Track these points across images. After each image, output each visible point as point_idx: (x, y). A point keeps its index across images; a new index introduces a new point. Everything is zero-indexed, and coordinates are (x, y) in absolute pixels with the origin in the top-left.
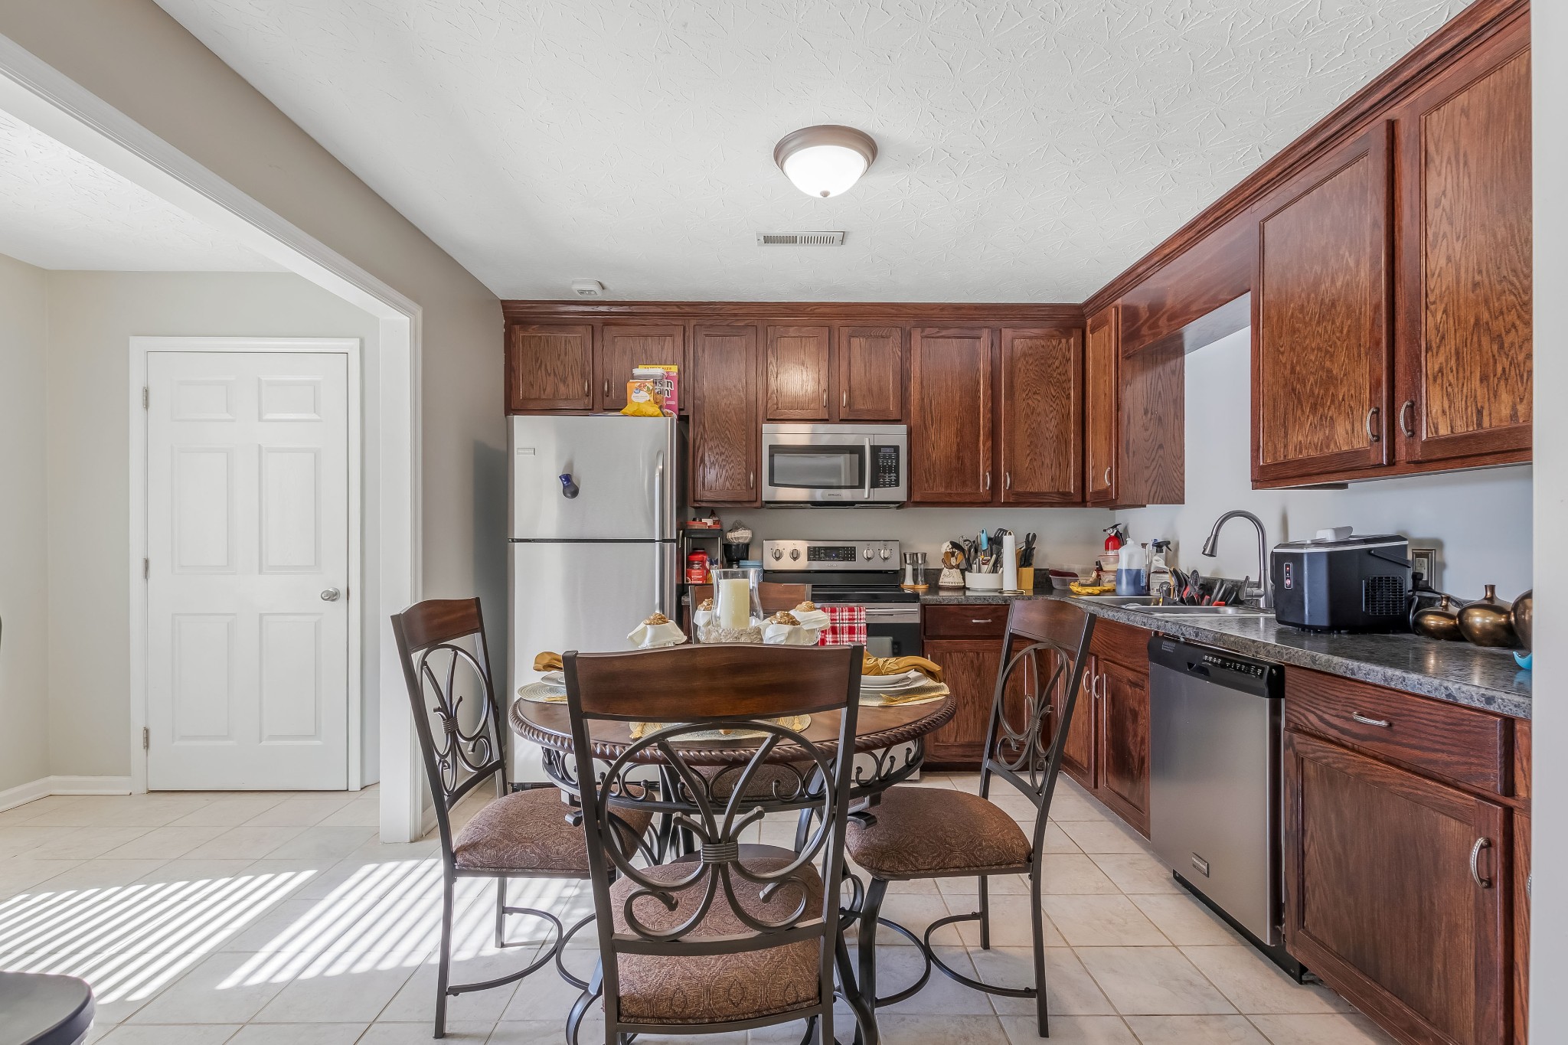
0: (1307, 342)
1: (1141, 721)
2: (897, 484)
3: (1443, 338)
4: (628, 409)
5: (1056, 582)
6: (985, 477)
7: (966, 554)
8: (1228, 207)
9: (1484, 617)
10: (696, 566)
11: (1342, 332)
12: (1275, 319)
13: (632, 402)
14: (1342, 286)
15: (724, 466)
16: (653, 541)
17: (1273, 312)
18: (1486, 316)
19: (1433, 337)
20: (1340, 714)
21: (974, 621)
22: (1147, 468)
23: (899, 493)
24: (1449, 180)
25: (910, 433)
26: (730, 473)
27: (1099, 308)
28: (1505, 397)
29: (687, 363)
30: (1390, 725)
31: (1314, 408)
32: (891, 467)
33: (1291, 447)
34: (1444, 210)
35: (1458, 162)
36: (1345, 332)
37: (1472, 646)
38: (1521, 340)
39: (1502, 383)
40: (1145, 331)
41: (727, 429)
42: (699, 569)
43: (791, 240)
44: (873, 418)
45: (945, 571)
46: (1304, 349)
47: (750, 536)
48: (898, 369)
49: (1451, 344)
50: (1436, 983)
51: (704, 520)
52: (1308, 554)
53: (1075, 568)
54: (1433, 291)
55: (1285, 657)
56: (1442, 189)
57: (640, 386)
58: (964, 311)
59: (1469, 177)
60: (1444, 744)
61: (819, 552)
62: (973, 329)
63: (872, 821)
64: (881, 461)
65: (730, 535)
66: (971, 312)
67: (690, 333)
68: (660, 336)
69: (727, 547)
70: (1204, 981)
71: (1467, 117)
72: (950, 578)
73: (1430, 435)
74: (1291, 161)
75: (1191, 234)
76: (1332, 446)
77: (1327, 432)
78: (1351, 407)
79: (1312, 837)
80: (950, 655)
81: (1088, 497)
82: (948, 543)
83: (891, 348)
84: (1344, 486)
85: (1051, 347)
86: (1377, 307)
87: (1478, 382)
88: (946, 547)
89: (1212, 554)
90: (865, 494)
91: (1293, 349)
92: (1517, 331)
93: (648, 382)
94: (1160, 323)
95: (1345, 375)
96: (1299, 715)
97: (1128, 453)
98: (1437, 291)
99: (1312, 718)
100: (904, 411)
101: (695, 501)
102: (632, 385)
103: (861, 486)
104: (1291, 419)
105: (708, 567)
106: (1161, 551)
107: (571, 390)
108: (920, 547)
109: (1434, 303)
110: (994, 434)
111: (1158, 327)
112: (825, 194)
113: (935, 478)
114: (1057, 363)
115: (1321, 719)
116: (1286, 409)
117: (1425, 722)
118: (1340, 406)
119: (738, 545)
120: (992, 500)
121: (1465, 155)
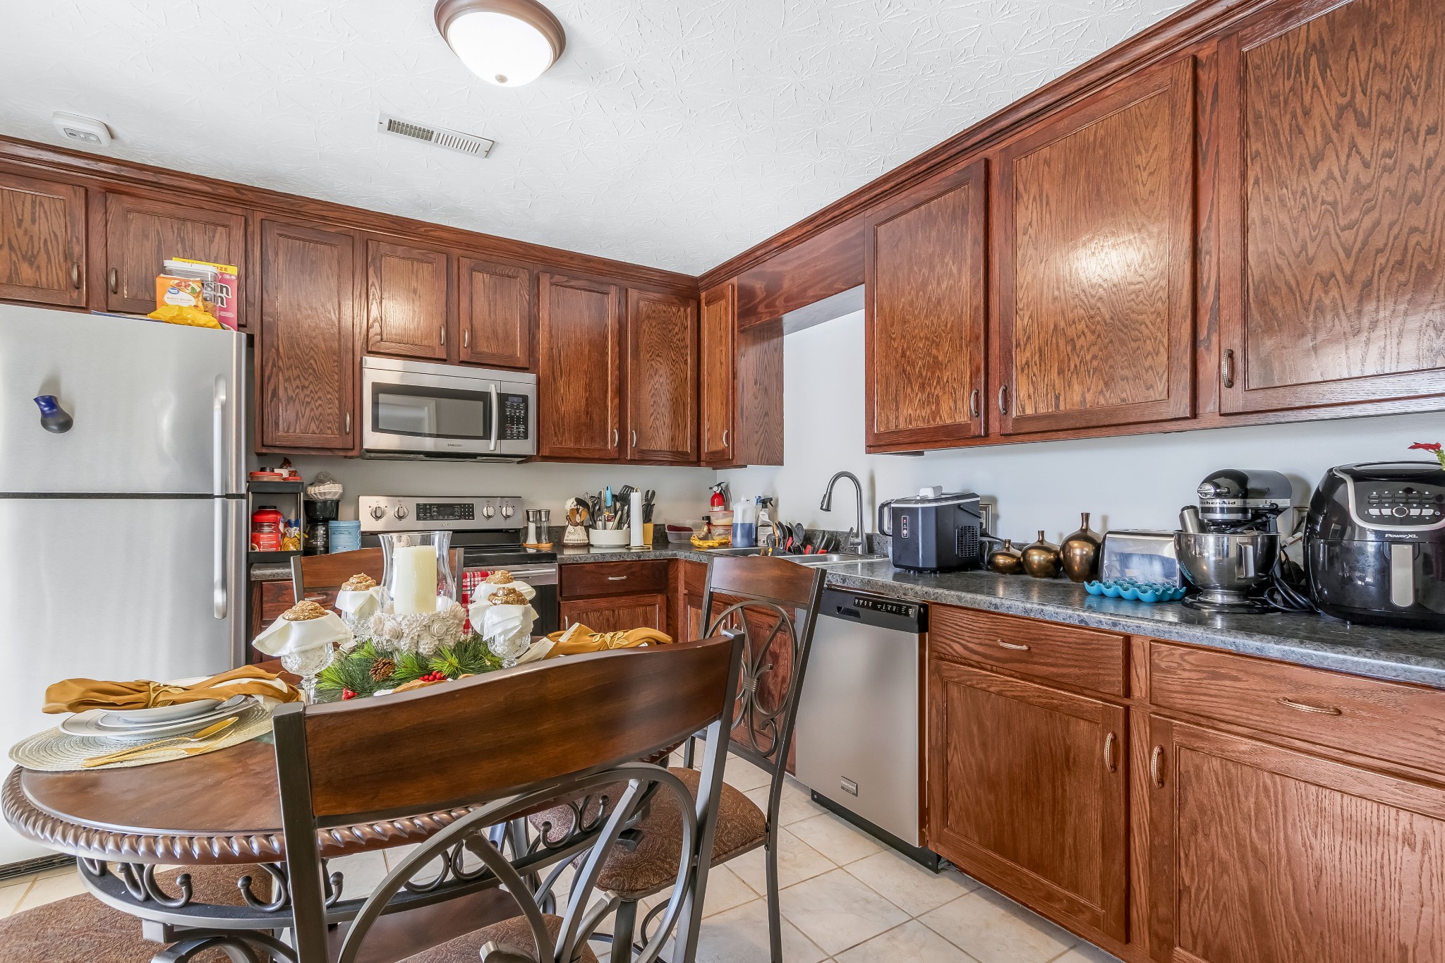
0: (916, 331)
1: (782, 662)
2: (526, 437)
3: (1029, 338)
4: (160, 312)
5: (671, 537)
6: (613, 433)
7: (590, 510)
8: (846, 208)
9: (1040, 556)
10: (266, 529)
11: (946, 326)
12: (888, 310)
13: (164, 304)
14: (946, 288)
15: (308, 403)
16: (211, 496)
17: (886, 304)
18: (1062, 324)
19: (1021, 337)
20: (984, 642)
21: (610, 578)
22: (757, 432)
23: (526, 447)
24: (1035, 214)
25: (538, 383)
26: (317, 413)
27: (714, 284)
28: (1076, 387)
29: (250, 267)
30: (1030, 648)
31: (922, 387)
32: (518, 417)
33: (901, 419)
34: (1030, 237)
35: (1041, 201)
36: (949, 326)
37: (1030, 578)
38: (1088, 344)
39: (1075, 376)
40: (761, 309)
41: (312, 357)
42: (271, 533)
43: (426, 135)
44: (498, 364)
45: (570, 528)
46: (914, 337)
47: (341, 491)
48: (526, 313)
49: (1035, 343)
50: (1068, 855)
51: (277, 471)
52: (923, 508)
53: (688, 523)
54: (1021, 300)
55: (932, 597)
56: (1029, 221)
57: (179, 285)
58: (592, 264)
59: (1050, 213)
60: (1076, 660)
61: (430, 509)
62: (602, 283)
63: (640, 837)
64: (508, 410)
65: (312, 490)
66: (600, 267)
67: (255, 228)
68: (206, 223)
69: (310, 505)
70: (876, 896)
71: (1049, 167)
72: (574, 535)
73: (1018, 414)
74: (903, 178)
75: (809, 227)
76: (938, 419)
77: (934, 408)
78: (954, 388)
79: (955, 748)
80: (587, 614)
81: (703, 457)
82: (573, 500)
83: (519, 291)
84: (921, 454)
85: (671, 314)
86: (977, 309)
87: (1056, 374)
88: (570, 504)
89: (828, 510)
90: (492, 445)
91: (904, 337)
92: (1085, 337)
93: (193, 282)
94: (777, 303)
95: (949, 361)
96: (944, 646)
97: (742, 418)
98: (1025, 300)
99: (957, 647)
100: (531, 359)
101: (263, 445)
102: (161, 280)
103: (487, 436)
104: (902, 395)
105: (282, 531)
106: (766, 507)
107: (44, 276)
108: (543, 505)
109: (1021, 310)
110: (621, 392)
111: (775, 306)
112: (502, 79)
113: (564, 433)
114: (677, 329)
115: (965, 647)
116: (897, 386)
117: (1060, 644)
118: (944, 386)
119: (325, 502)
120: (618, 458)
121: (1047, 196)
